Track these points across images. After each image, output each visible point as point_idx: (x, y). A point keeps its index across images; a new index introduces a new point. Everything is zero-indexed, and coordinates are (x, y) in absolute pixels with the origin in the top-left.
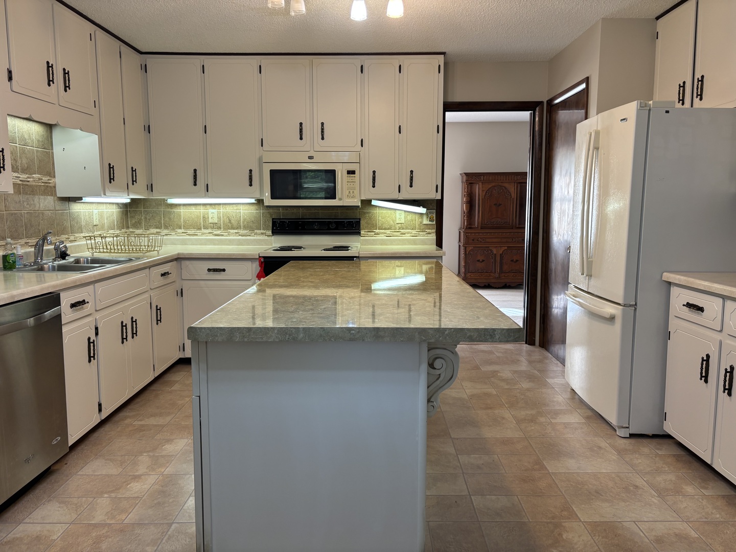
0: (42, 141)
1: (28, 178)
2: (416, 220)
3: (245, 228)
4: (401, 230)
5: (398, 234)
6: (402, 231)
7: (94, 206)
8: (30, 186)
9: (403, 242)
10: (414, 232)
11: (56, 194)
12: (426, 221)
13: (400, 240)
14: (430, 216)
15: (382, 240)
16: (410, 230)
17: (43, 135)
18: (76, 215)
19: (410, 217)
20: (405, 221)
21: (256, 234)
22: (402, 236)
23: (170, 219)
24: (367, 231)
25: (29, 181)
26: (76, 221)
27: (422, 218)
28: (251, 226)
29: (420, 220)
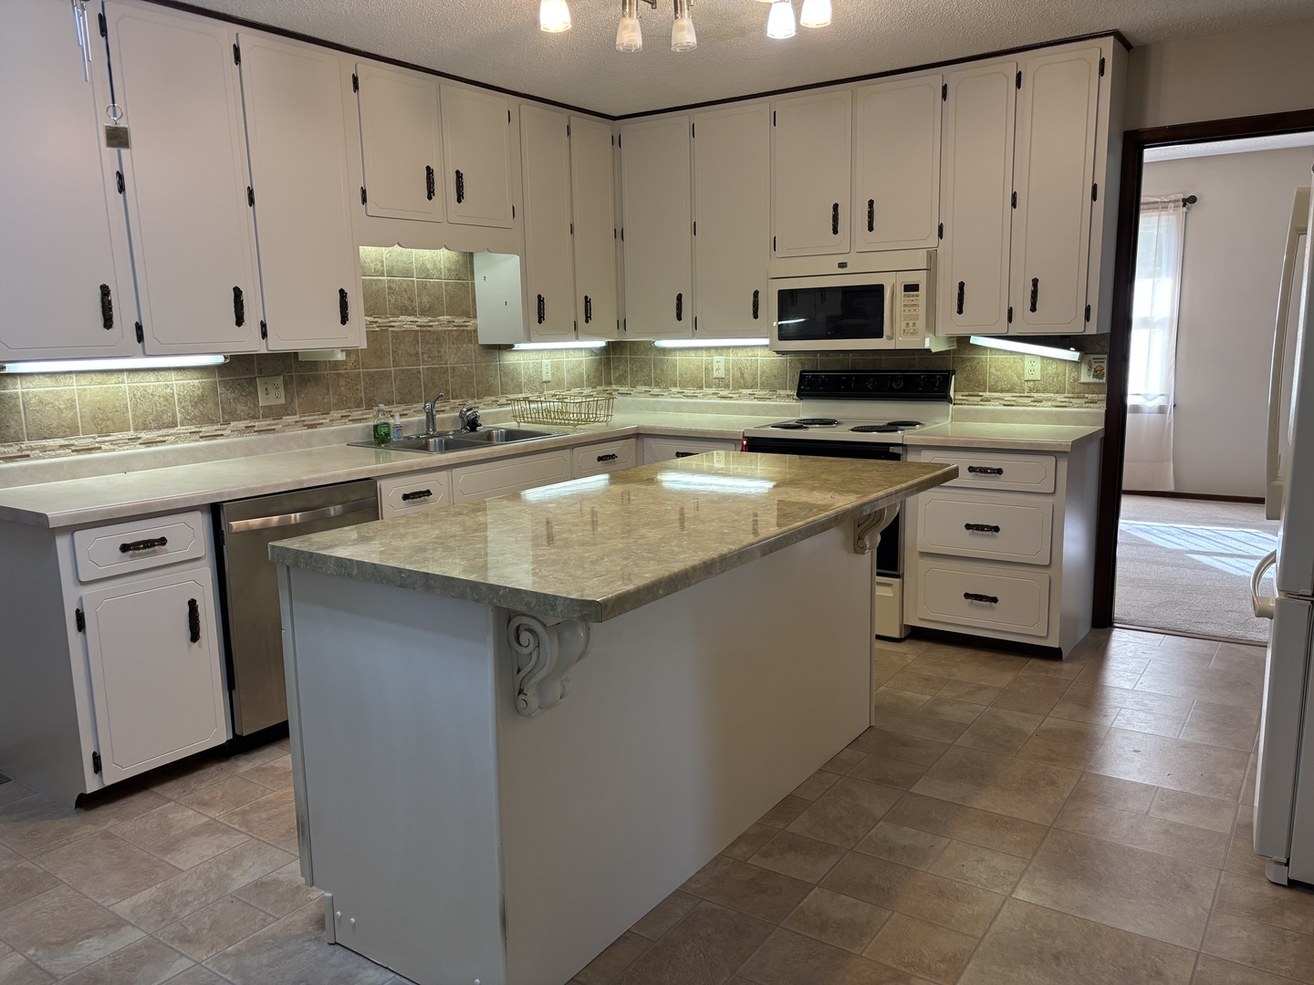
0: (456, 270)
1: (431, 321)
2: (1065, 375)
3: (763, 386)
4: (1032, 394)
5: (1028, 400)
6: (1035, 395)
7: (545, 354)
8: (434, 332)
9: (1036, 417)
10: (1060, 398)
11: (477, 341)
12: (1085, 377)
13: (1028, 413)
14: (1094, 366)
15: (994, 412)
16: (1052, 395)
17: (458, 262)
18: (511, 368)
19: (1052, 369)
20: (1042, 376)
21: (779, 396)
22: (1035, 406)
23: (662, 371)
24: (967, 393)
25: (431, 326)
26: (510, 376)
27: (1079, 372)
28: (771, 385)
29: (1073, 375)
